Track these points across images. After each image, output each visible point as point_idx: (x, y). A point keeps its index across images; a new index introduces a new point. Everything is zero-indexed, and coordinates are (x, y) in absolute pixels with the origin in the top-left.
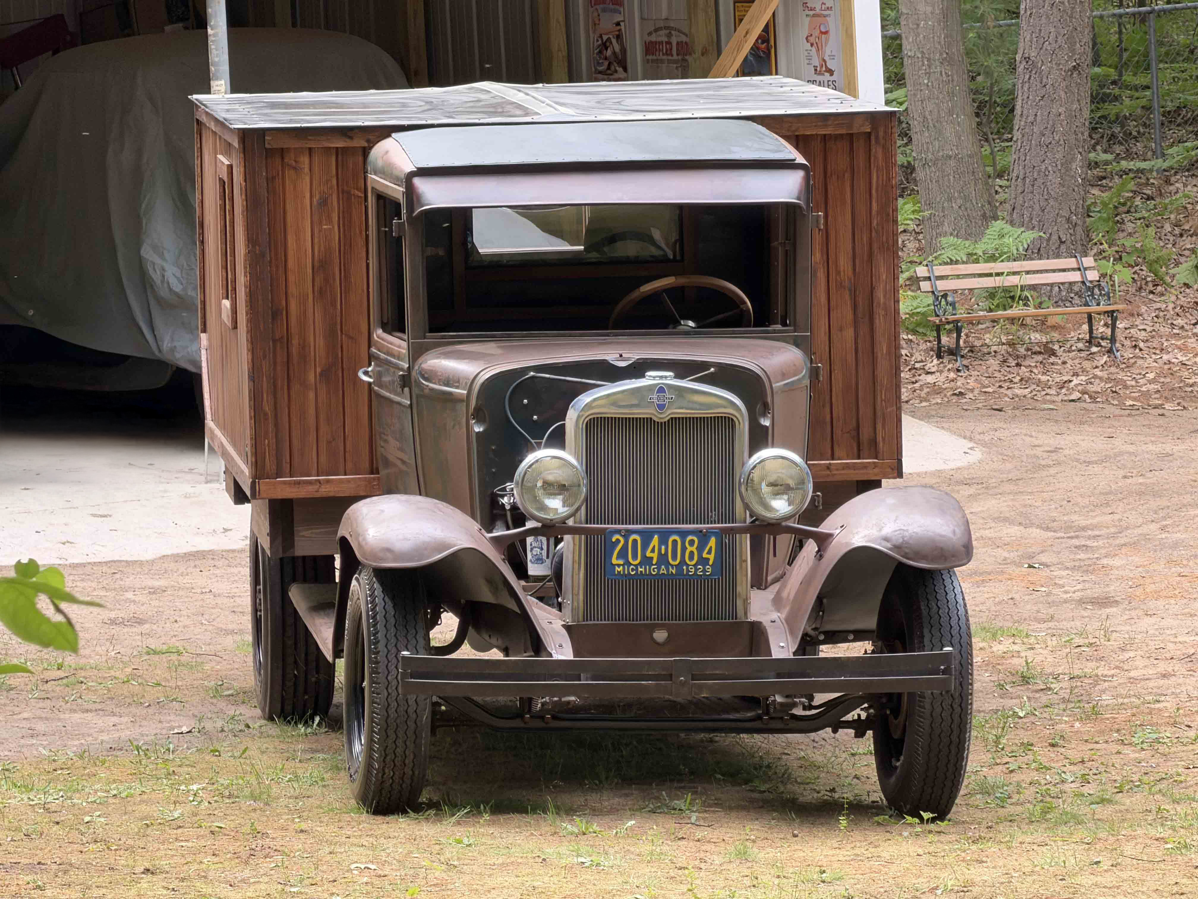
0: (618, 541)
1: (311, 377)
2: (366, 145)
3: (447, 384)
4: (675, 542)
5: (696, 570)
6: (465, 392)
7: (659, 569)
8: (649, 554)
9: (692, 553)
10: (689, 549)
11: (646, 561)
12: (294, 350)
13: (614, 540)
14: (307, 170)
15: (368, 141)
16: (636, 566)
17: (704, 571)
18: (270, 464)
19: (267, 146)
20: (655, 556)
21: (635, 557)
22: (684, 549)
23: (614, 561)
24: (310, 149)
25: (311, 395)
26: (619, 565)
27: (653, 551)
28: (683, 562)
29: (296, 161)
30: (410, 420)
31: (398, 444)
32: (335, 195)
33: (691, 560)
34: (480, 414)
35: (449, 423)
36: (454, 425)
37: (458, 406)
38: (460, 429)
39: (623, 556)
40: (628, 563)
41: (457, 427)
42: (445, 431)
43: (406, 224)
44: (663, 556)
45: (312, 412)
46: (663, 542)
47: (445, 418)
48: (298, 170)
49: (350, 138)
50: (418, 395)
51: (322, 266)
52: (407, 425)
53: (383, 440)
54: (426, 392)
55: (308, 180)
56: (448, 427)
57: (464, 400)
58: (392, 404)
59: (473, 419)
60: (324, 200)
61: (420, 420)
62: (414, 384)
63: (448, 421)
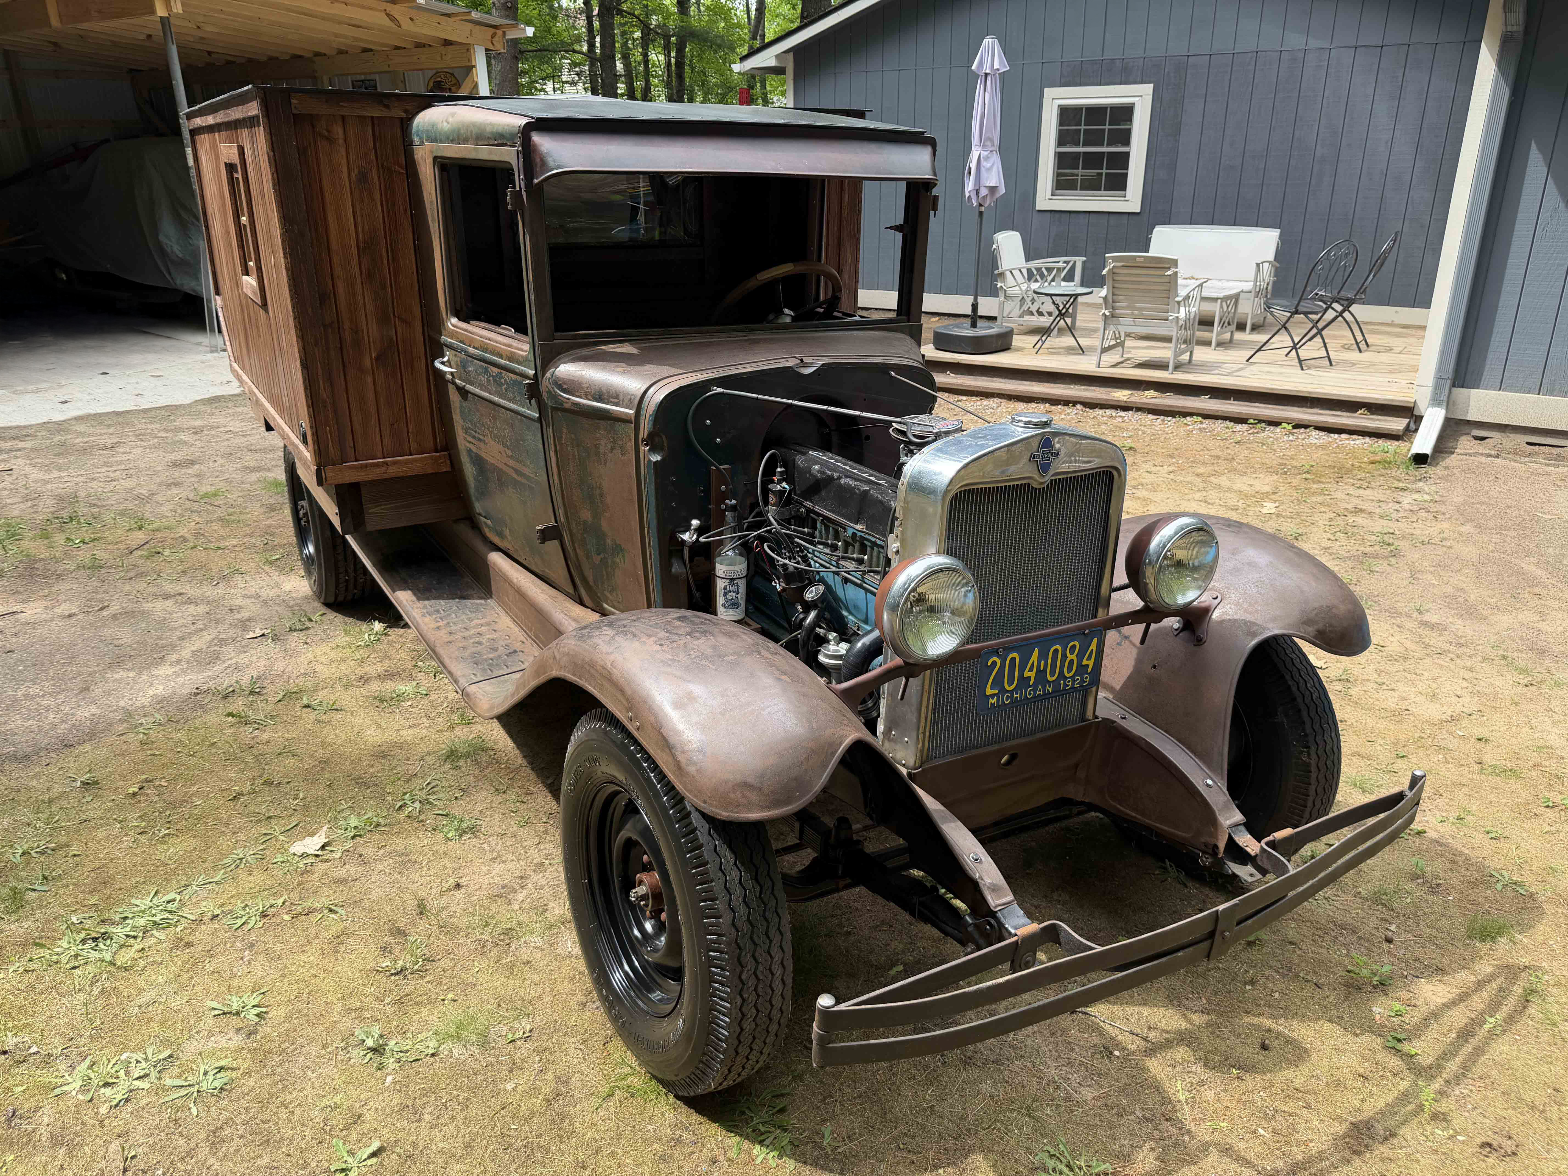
0: (994, 663)
1: (367, 363)
2: (404, 115)
3: (599, 399)
4: (1056, 651)
5: (1074, 681)
6: (632, 412)
7: (1035, 691)
8: (1027, 674)
9: (1072, 661)
10: (1070, 657)
11: (1024, 681)
12: (347, 335)
13: (989, 664)
14: (341, 141)
15: (406, 111)
16: (1011, 692)
17: (1082, 681)
18: (333, 451)
19: (295, 111)
20: (1033, 674)
21: (1011, 683)
22: (1064, 659)
23: (989, 692)
24: (343, 118)
25: (369, 379)
26: (992, 696)
27: (1031, 670)
28: (1061, 675)
29: (329, 131)
30: (540, 435)
31: (509, 453)
32: (374, 170)
33: (1069, 671)
34: (657, 440)
35: (604, 445)
36: (612, 449)
37: (619, 427)
38: (623, 455)
39: (998, 682)
40: (1003, 690)
41: (617, 451)
42: (597, 454)
43: (524, 194)
44: (1041, 673)
45: (371, 396)
46: (1043, 656)
47: (598, 439)
48: (331, 140)
49: (387, 107)
50: (553, 409)
51: (366, 248)
52: (533, 439)
53: (474, 437)
54: (567, 406)
55: (344, 154)
56: (602, 449)
57: (630, 422)
58: (497, 408)
59: (646, 445)
60: (363, 177)
61: (557, 437)
62: (545, 396)
63: (603, 442)
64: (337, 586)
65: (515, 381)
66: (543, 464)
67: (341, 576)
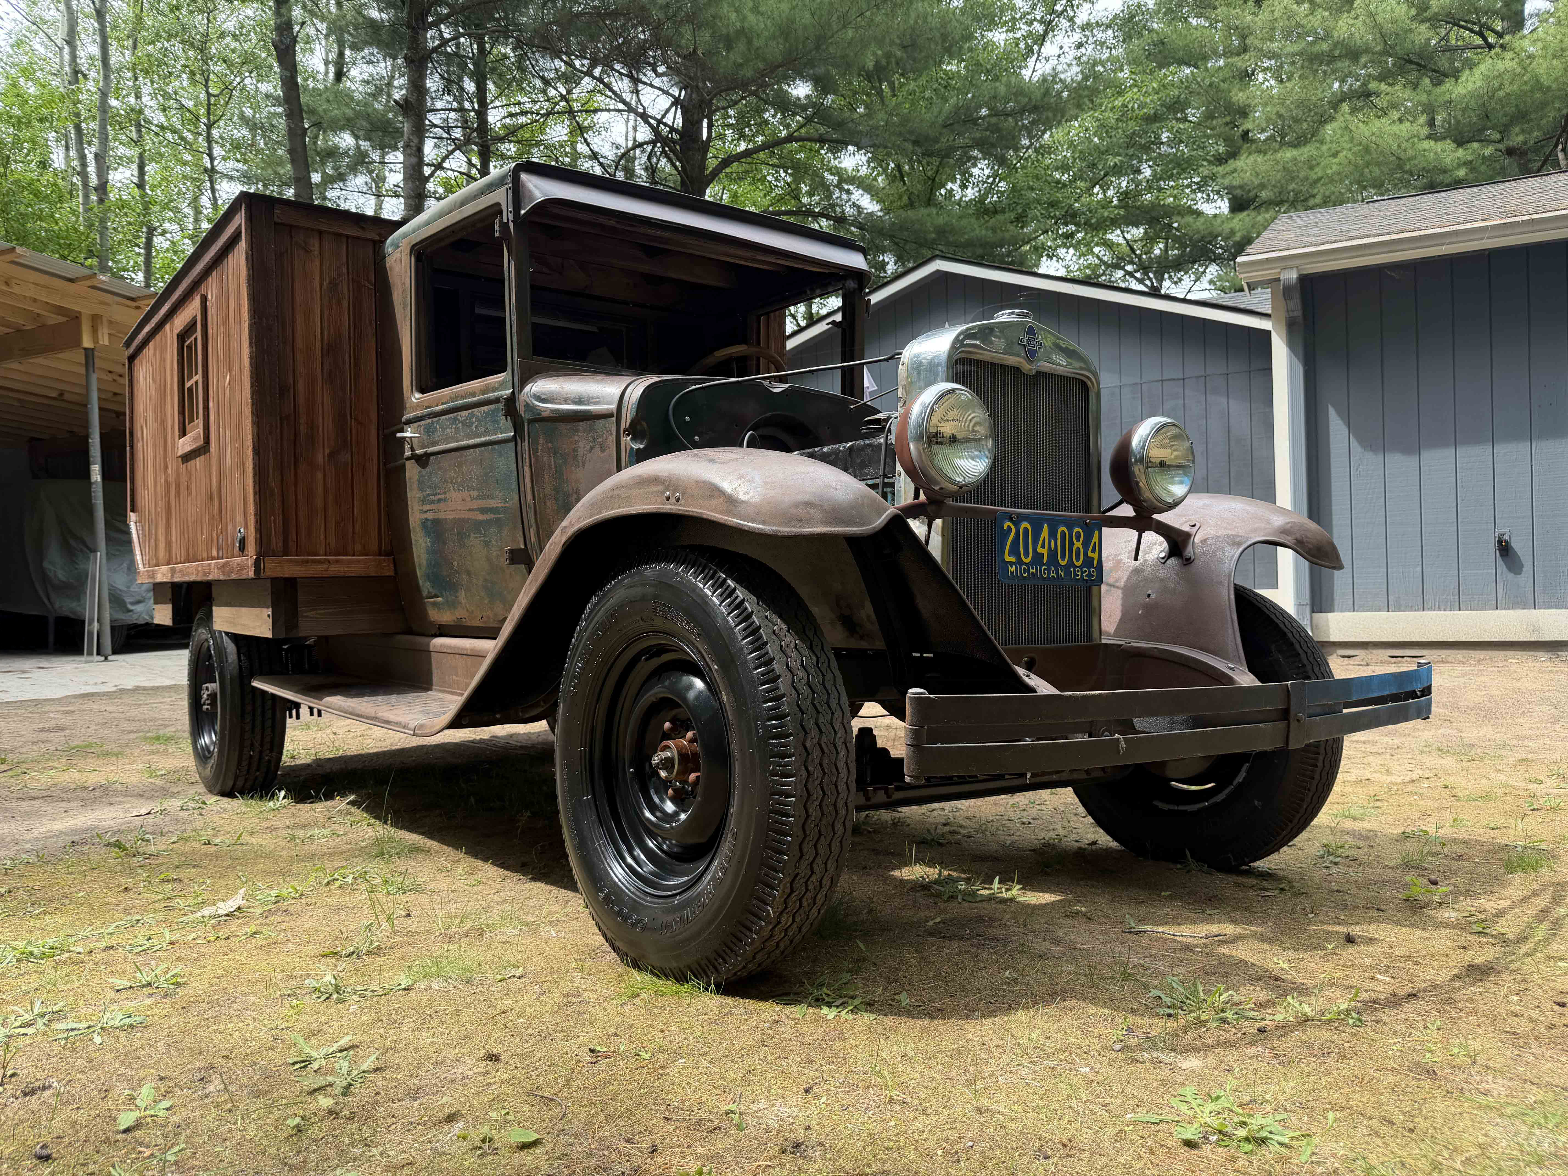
0: (1009, 528)
1: (320, 459)
2: (377, 238)
3: (577, 403)
4: (1063, 533)
5: (1083, 572)
6: (613, 407)
7: (1049, 570)
8: (1040, 550)
9: (1078, 549)
10: (1076, 544)
11: (1038, 557)
12: (303, 429)
13: (1005, 527)
14: (316, 253)
15: (380, 235)
16: (1028, 565)
17: (1090, 575)
18: (276, 542)
19: (276, 220)
20: (1045, 551)
21: (1027, 554)
22: (1072, 544)
23: (1007, 558)
24: (320, 233)
26: (1011, 564)
27: (1043, 545)
28: (1071, 564)
29: (306, 242)
30: (513, 454)
31: (475, 494)
32: (345, 282)
33: (1078, 559)
34: (638, 427)
35: (583, 446)
36: (592, 448)
37: (600, 424)
38: (603, 451)
39: (1014, 551)
40: (1020, 562)
41: (597, 449)
42: (575, 457)
43: (511, 225)
44: (1053, 554)
45: (320, 490)
46: (1052, 534)
47: (577, 442)
48: (307, 251)
49: (363, 228)
50: (530, 422)
51: (331, 349)
52: (505, 462)
53: (433, 502)
54: (544, 414)
55: (318, 263)
56: (581, 452)
57: (611, 415)
58: (464, 452)
59: (628, 435)
60: (334, 285)
61: (533, 451)
62: (521, 409)
63: (581, 444)
64: (239, 763)
65: (487, 413)
66: (514, 485)
67: (245, 751)
